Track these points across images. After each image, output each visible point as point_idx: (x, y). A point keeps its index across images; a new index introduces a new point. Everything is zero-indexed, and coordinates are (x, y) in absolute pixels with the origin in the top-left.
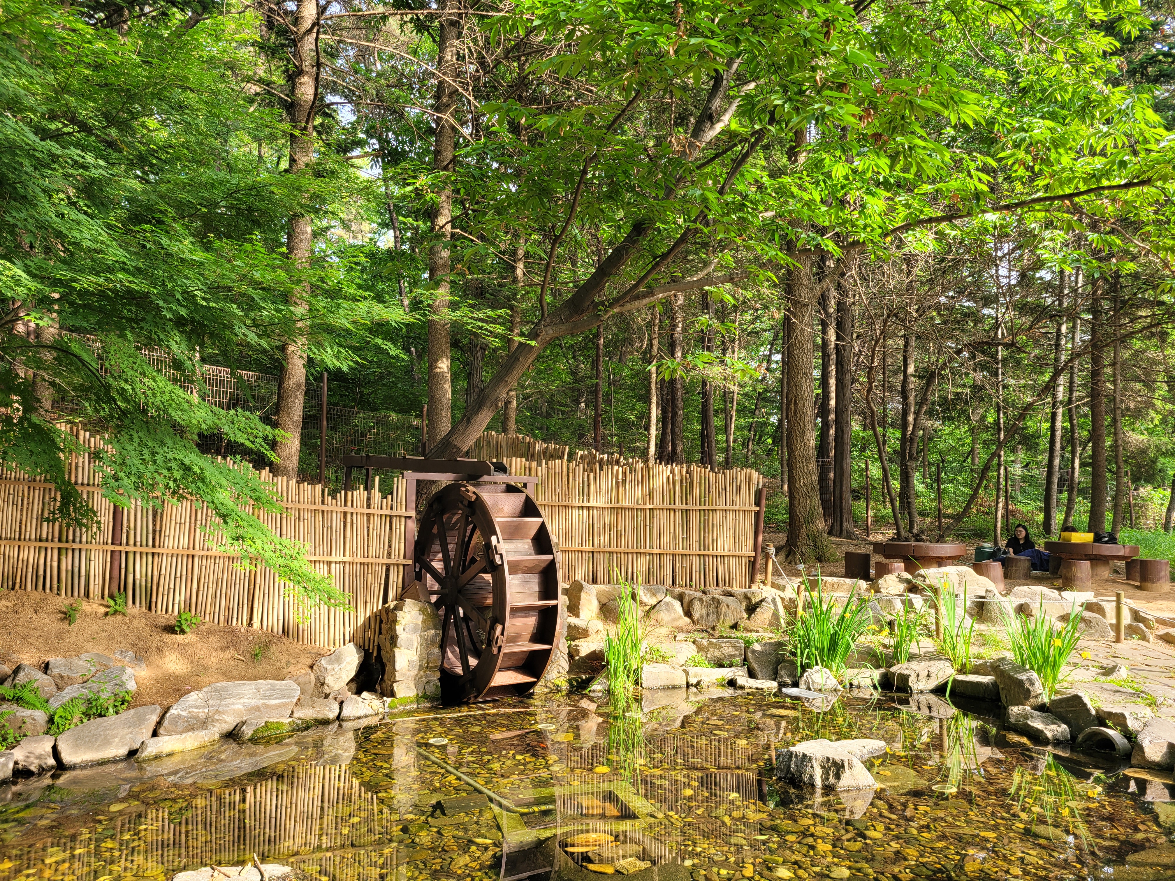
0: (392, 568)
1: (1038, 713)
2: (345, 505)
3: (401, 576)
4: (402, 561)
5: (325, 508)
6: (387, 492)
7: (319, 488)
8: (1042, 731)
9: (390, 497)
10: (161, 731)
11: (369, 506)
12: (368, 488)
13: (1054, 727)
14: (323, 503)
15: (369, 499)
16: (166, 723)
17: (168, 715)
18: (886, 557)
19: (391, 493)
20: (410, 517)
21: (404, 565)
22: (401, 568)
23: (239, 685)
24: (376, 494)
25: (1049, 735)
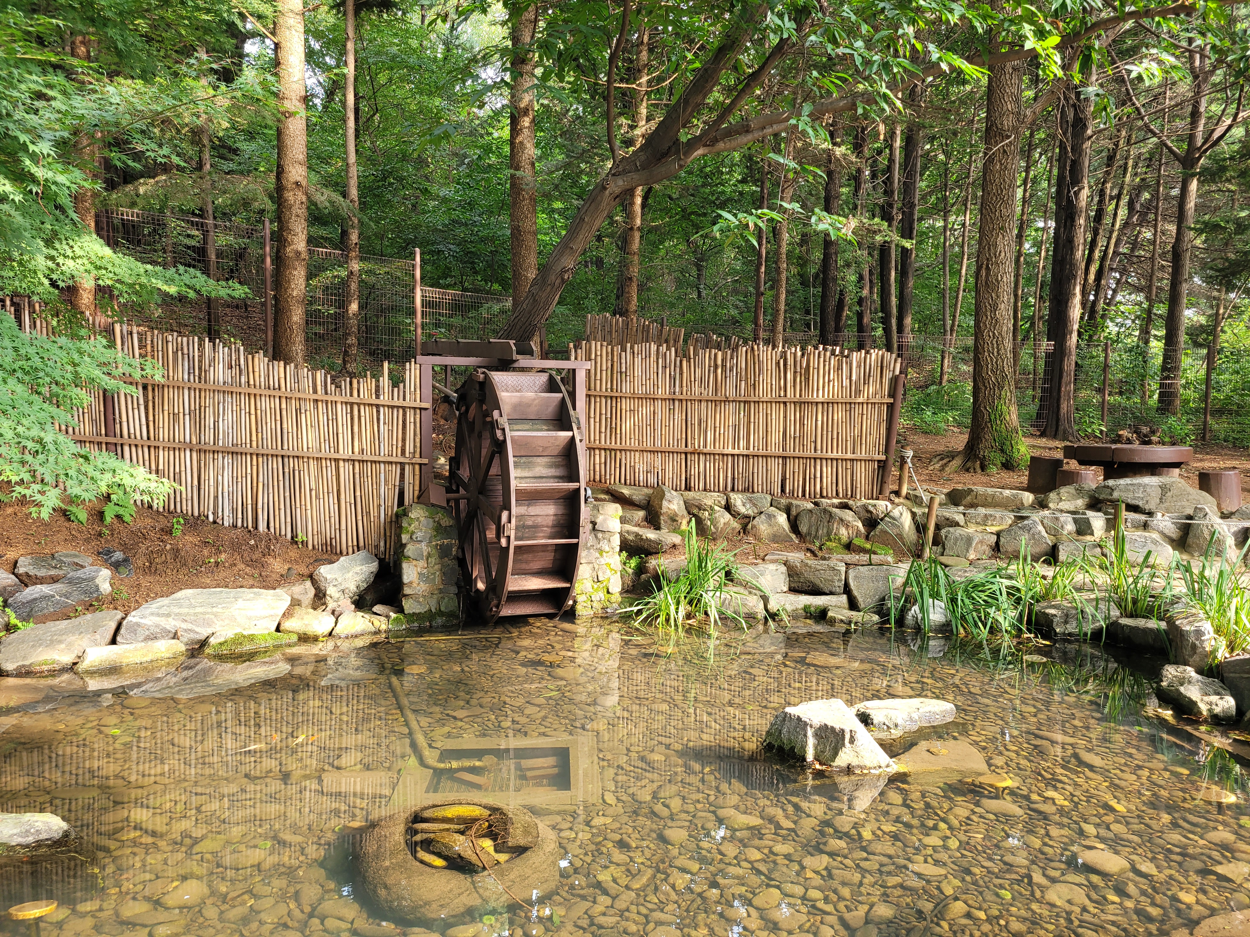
0: (407, 467)
1: (1199, 677)
2: (351, 395)
3: (417, 477)
4: (418, 460)
5: (329, 398)
6: (397, 381)
7: (320, 375)
8: (1195, 703)
9: (401, 385)
10: (119, 639)
11: (378, 397)
12: (376, 376)
13: (1214, 698)
14: (326, 393)
15: (377, 387)
16: (123, 631)
17: (125, 623)
18: (1081, 463)
19: (404, 381)
20: (426, 409)
21: (420, 465)
22: (417, 467)
23: (215, 593)
24: (385, 381)
25: (1204, 708)
